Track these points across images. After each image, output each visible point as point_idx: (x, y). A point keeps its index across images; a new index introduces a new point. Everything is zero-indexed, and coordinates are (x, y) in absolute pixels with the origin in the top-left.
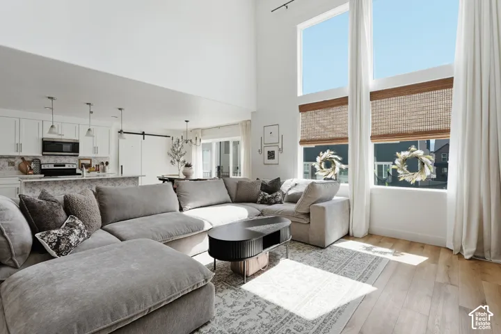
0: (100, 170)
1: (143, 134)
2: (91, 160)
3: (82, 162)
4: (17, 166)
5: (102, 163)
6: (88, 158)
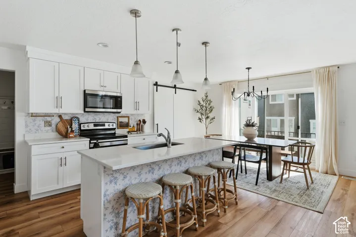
1: (175, 87)
2: (128, 117)
3: (121, 120)
4: (54, 126)
5: (140, 120)
6: (126, 116)
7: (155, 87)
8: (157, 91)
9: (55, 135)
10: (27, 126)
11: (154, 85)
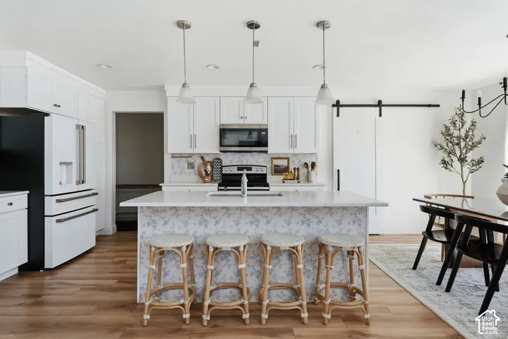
0: (302, 178)
1: (379, 104)
2: (288, 159)
3: (276, 162)
4: (196, 168)
5: (306, 164)
6: (284, 156)
7: (335, 109)
8: (338, 115)
9: (196, 178)
10: (173, 167)
11: (333, 106)
